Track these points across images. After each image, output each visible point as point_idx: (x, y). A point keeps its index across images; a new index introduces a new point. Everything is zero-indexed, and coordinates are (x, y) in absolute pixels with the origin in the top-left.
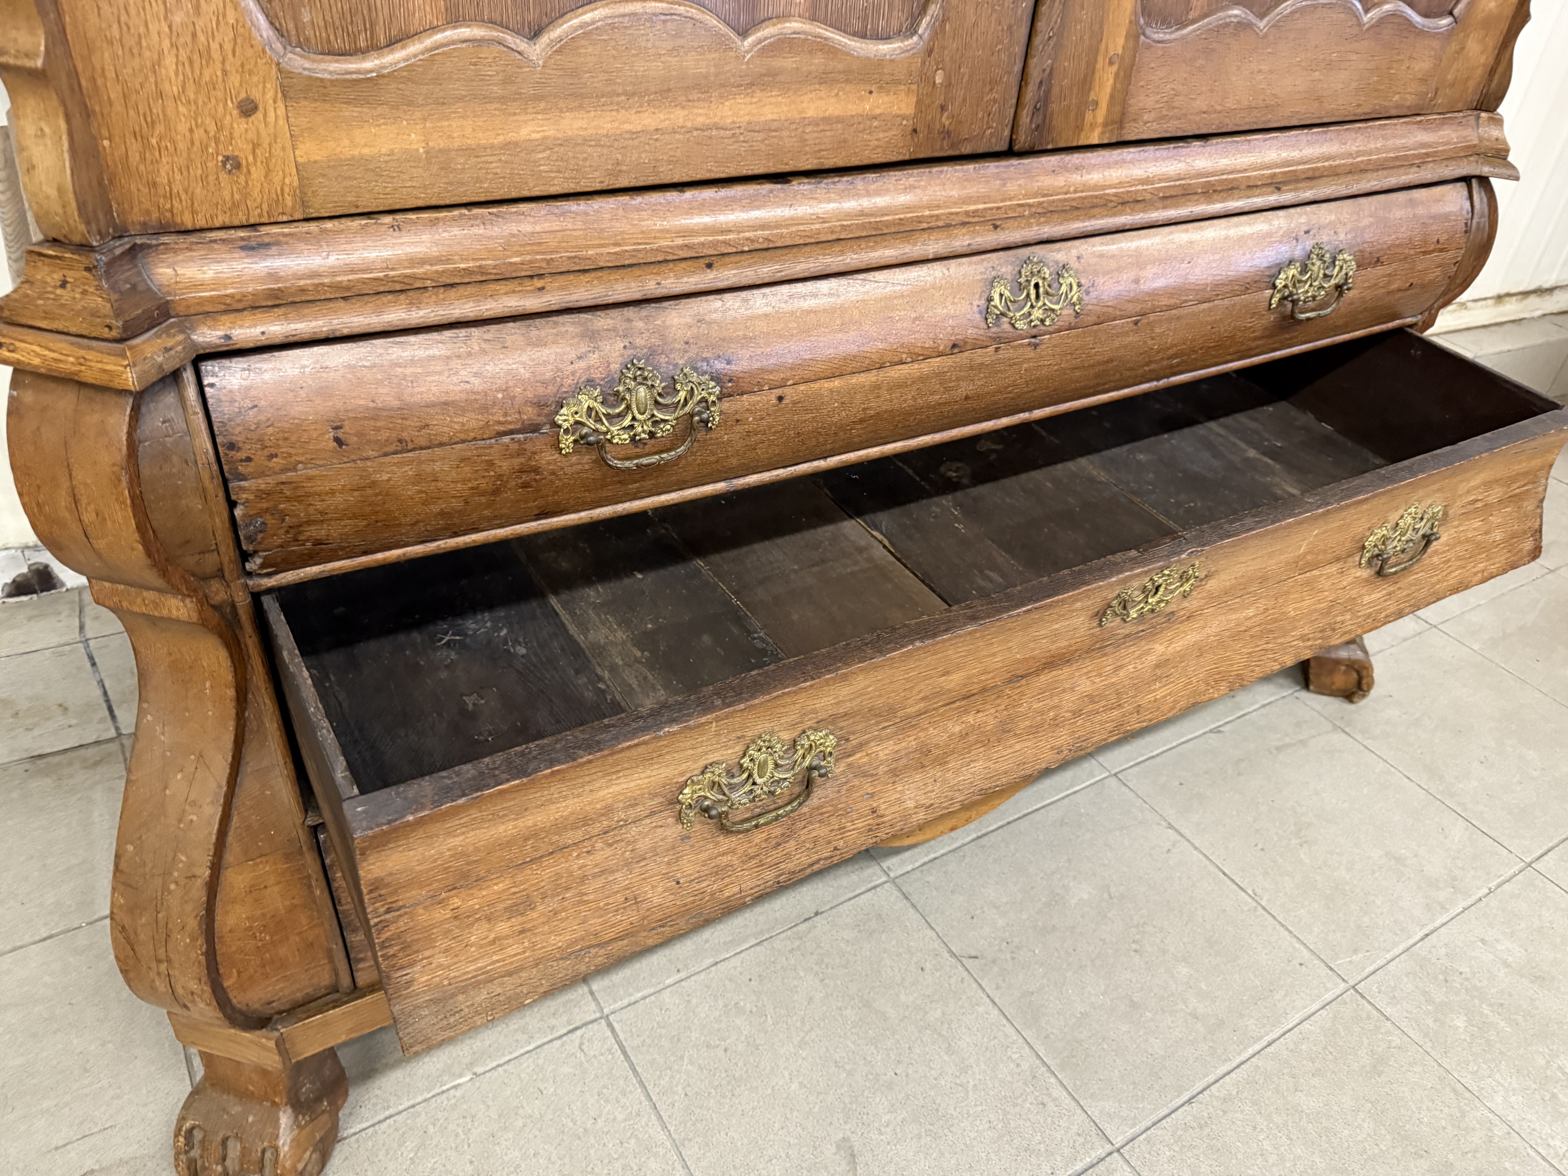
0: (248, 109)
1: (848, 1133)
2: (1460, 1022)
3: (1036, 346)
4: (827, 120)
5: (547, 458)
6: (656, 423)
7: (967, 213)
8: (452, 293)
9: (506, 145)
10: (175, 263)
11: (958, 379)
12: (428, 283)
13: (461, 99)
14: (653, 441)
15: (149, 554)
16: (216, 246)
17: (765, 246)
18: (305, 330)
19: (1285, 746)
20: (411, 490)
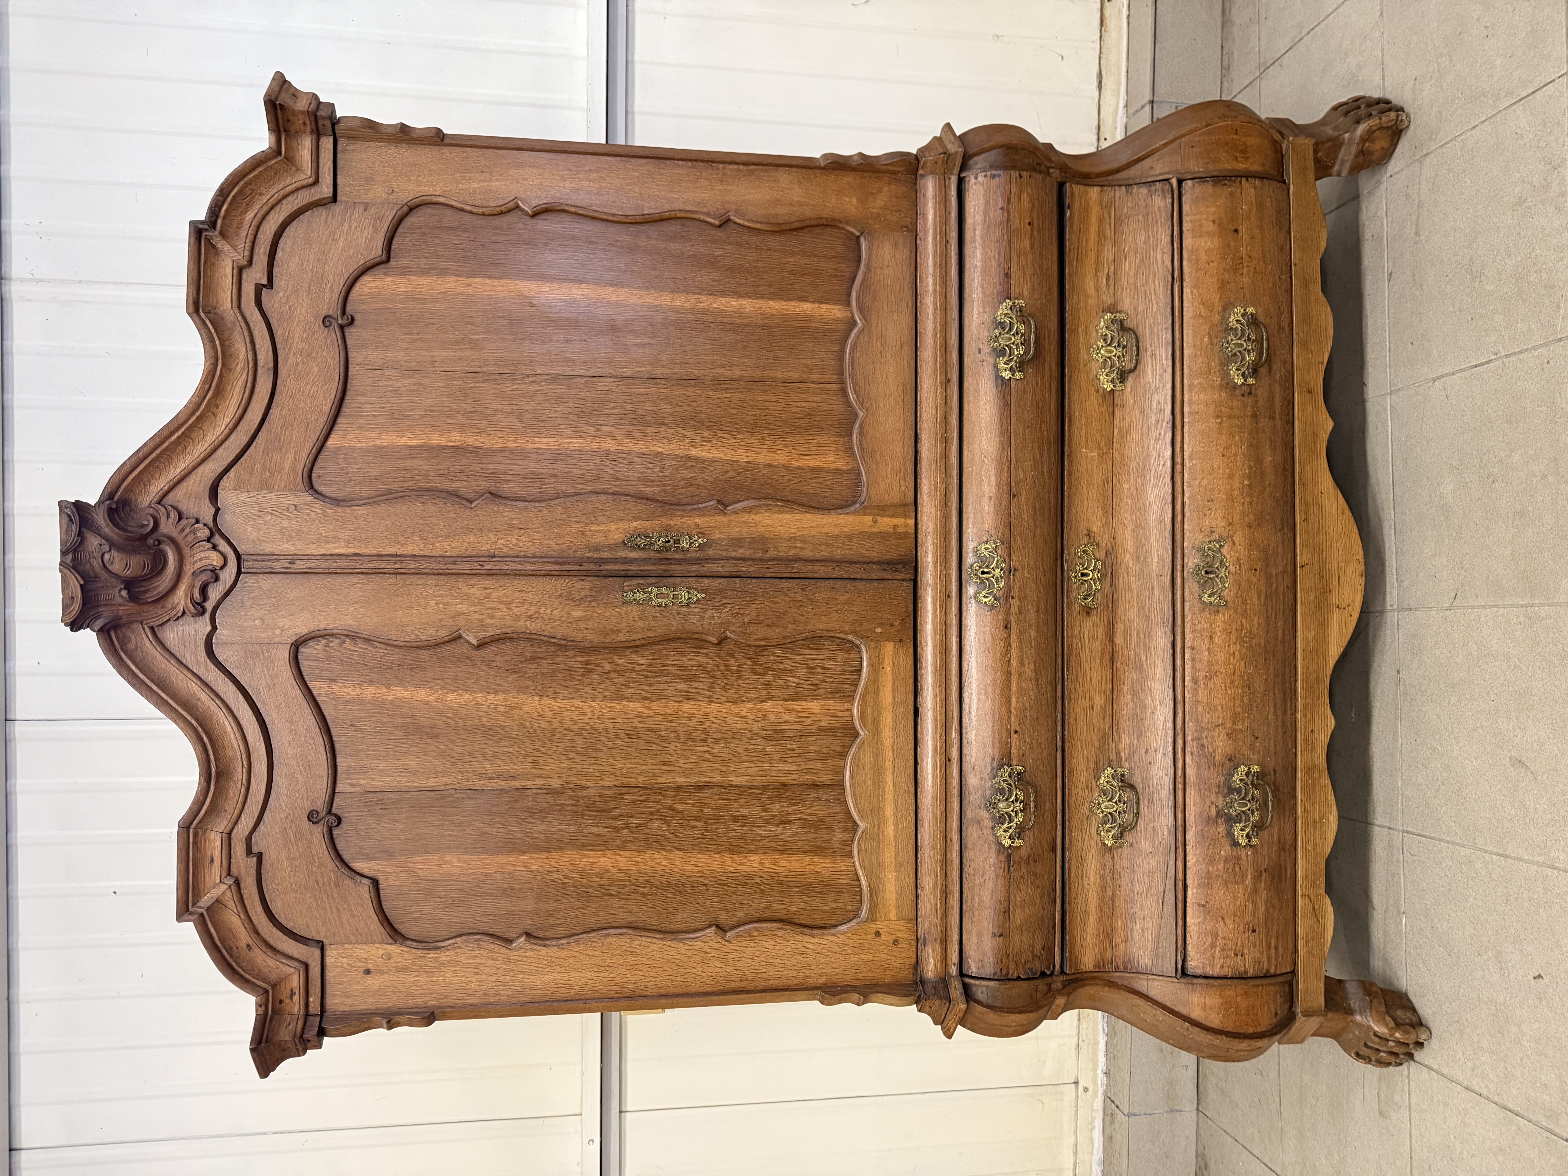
0: (878, 934)
1: (1509, 755)
3: (1015, 571)
4: (893, 690)
5: (1024, 852)
6: (1016, 800)
7: (941, 612)
9: (896, 840)
10: (927, 970)
12: (944, 884)
13: (878, 857)
14: (1025, 801)
15: (1031, 1012)
16: (923, 955)
18: (955, 937)
19: (1417, 225)
20: (1027, 911)
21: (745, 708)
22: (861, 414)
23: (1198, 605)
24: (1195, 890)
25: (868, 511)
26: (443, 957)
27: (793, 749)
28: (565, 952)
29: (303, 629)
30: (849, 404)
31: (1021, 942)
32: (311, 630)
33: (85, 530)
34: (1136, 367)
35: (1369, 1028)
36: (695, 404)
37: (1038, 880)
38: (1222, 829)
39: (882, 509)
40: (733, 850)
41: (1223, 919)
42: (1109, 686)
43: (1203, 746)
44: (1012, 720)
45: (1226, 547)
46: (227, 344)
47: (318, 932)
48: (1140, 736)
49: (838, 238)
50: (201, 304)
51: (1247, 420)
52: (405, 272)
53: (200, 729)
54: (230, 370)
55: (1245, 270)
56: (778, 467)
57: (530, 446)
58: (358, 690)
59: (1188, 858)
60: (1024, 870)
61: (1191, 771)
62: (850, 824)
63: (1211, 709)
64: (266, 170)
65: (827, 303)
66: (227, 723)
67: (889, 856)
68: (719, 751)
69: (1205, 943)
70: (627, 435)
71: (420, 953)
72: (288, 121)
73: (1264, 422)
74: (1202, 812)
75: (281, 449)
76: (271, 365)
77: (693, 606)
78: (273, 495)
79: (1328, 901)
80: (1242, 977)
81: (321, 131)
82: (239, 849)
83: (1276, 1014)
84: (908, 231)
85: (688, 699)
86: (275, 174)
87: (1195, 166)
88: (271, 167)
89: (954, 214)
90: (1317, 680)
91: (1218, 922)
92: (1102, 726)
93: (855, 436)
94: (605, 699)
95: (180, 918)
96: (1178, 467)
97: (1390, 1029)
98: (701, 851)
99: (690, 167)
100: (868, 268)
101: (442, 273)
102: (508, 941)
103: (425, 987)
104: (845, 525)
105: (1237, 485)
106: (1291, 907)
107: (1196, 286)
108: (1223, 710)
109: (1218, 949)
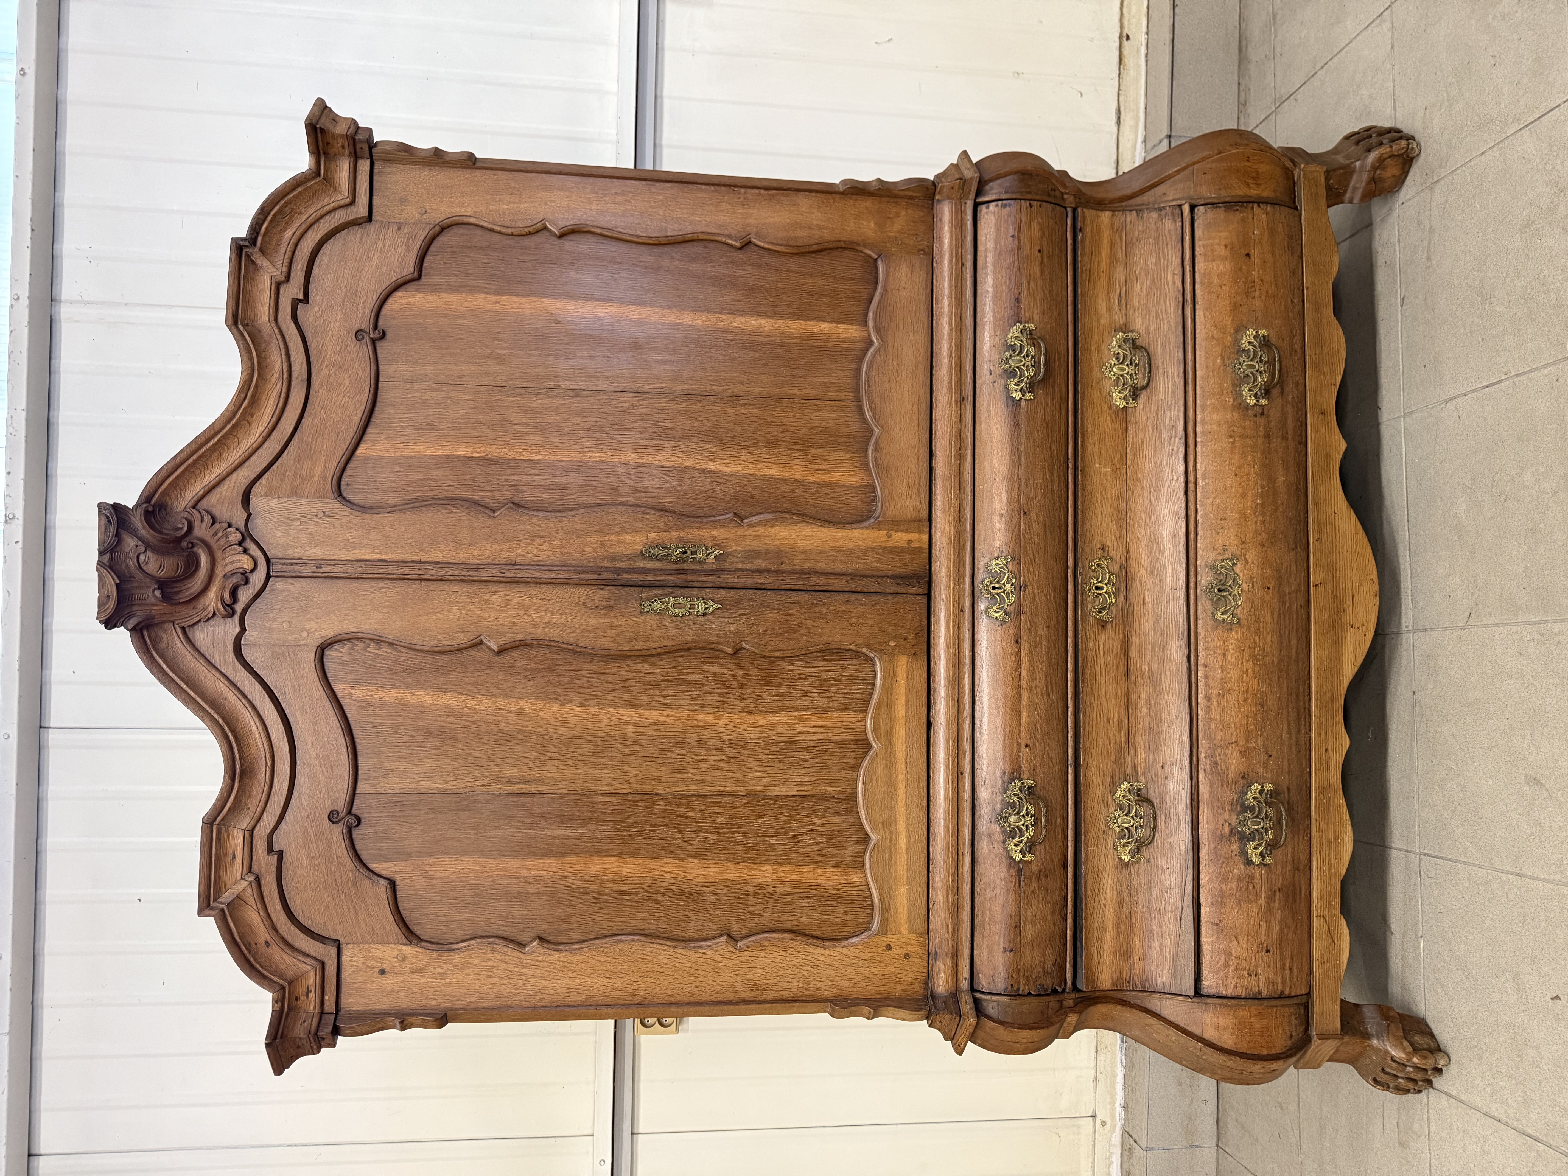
0: (889, 947)
3: (1026, 586)
4: (907, 704)
5: (1035, 867)
6: (1027, 814)
7: (954, 627)
8: (960, 890)
9: (907, 853)
10: (938, 985)
11: (1036, 636)
12: (956, 899)
13: (890, 870)
14: (1036, 815)
15: (1042, 1028)
16: (934, 970)
18: (966, 951)
19: (1429, 251)
20: (1038, 926)
21: (759, 717)
22: (876, 430)
23: (1211, 622)
24: (1208, 909)
25: (882, 526)
26: (457, 959)
27: (805, 760)
28: (578, 958)
29: (329, 631)
30: (864, 421)
31: (1032, 957)
32: (336, 633)
33: (122, 531)
34: (1148, 384)
35: (1387, 1052)
36: (714, 419)
37: (1049, 895)
38: (1235, 847)
39: (896, 524)
40: (745, 859)
41: (1236, 938)
42: (1124, 699)
43: (1216, 763)
44: (1023, 734)
45: (1239, 565)
46: (263, 356)
47: (335, 930)
48: (1157, 749)
49: (856, 260)
50: (240, 317)
51: (1260, 440)
52: (436, 289)
53: (226, 728)
54: (265, 380)
55: (1257, 293)
56: (795, 481)
57: (552, 458)
58: (381, 693)
59: (1201, 877)
60: (1035, 885)
61: (1204, 789)
62: (862, 837)
63: (1224, 727)
64: (305, 190)
65: (844, 323)
66: (252, 723)
67: (901, 869)
68: (732, 760)
69: (1218, 962)
70: (647, 448)
71: (434, 955)
72: (328, 144)
73: (1276, 442)
74: (1215, 831)
75: (311, 458)
76: (305, 376)
77: (710, 617)
78: (303, 500)
79: (1344, 922)
80: (1256, 998)
81: (359, 154)
82: (260, 846)
83: (1291, 1036)
84: (925, 254)
85: (703, 709)
86: (315, 194)
87: (1208, 192)
88: (310, 187)
89: (969, 238)
90: (1332, 699)
91: (1231, 941)
92: (1118, 740)
93: (870, 452)
94: (621, 706)
95: (201, 913)
96: (1191, 486)
97: (1408, 1054)
98: (713, 860)
99: (713, 191)
100: (885, 289)
101: (472, 290)
102: (521, 945)
103: (438, 989)
104: (860, 539)
105: (1250, 504)
106: (1306, 927)
107: (1208, 308)
108: (1236, 727)
109: (1232, 968)
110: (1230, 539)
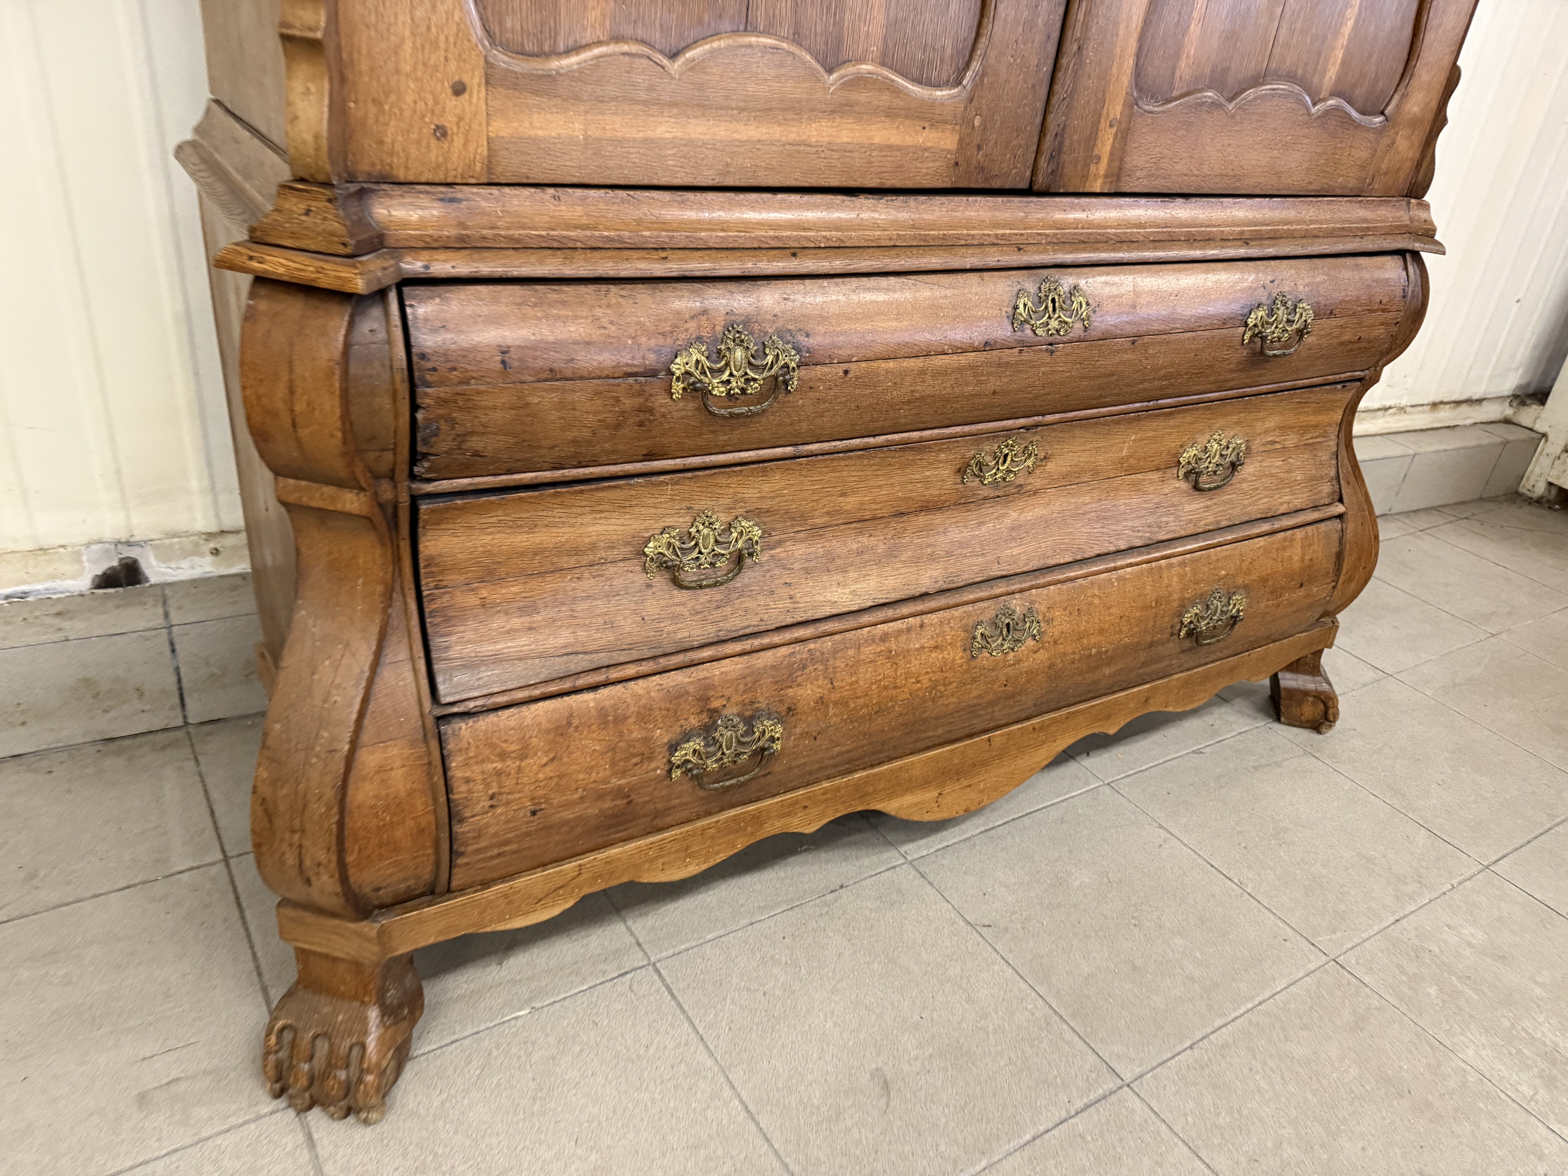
0: (459, 89)
1: (880, 1065)
2: (1432, 991)
3: (1052, 352)
4: (889, 147)
5: (659, 401)
6: (747, 381)
7: (996, 236)
8: (597, 254)
10: (390, 206)
11: (988, 374)
12: (579, 245)
13: (614, 99)
14: (743, 397)
16: (422, 196)
17: (837, 245)
18: (485, 269)
19: (1261, 766)
20: (554, 415)
22: (1231, 106)
23: (971, 622)
24: (592, 704)
25: (1126, 112)
31: (494, 408)
37: (606, 430)
38: (693, 722)
39: (1123, 136)
41: (553, 759)
42: (868, 515)
43: (804, 668)
44: (864, 365)
45: (1033, 643)
48: (807, 571)
49: (1392, 83)
51: (1149, 637)
55: (1270, 603)
60: (627, 404)
61: (768, 657)
62: (678, 40)
63: (853, 667)
67: (615, 124)
69: (505, 741)
73: (1143, 656)
74: (713, 687)
79: (571, 902)
80: (453, 815)
83: (377, 889)
84: (1368, 184)
87: (1354, 529)
90: (866, 795)
91: (546, 753)
92: (817, 513)
93: (1211, 94)
100: (1356, 125)
105: (1092, 640)
107: (1267, 551)
108: (851, 684)
109: (499, 765)
110: (1061, 624)
